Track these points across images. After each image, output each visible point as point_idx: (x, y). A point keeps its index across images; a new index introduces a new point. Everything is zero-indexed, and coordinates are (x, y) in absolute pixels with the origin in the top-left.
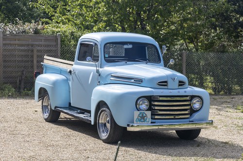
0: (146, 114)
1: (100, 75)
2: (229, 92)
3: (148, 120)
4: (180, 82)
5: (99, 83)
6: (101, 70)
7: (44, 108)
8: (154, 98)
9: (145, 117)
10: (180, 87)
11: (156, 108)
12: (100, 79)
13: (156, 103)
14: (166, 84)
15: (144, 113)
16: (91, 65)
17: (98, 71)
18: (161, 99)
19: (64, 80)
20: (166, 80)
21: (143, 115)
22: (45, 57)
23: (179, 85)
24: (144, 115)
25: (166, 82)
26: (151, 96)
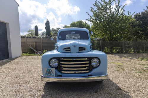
0: (51, 70)
2: (139, 52)
3: (53, 74)
4: (80, 48)
8: (61, 59)
9: (51, 72)
10: (80, 51)
11: (62, 66)
14: (69, 49)
15: (50, 69)
21: (49, 71)
24: (51, 71)
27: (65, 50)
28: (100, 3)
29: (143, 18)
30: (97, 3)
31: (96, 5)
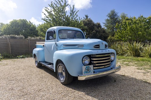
1: (57, 45)
5: (57, 50)
6: (57, 43)
7: (36, 62)
8: (92, 56)
9: (90, 69)
10: (106, 48)
11: (94, 62)
12: (57, 47)
13: (94, 59)
15: (89, 67)
16: (53, 41)
17: (56, 44)
18: (97, 56)
19: (42, 50)
21: (88, 68)
22: (37, 42)
25: (98, 45)
26: (90, 55)
27: (95, 47)
28: (55, 4)
29: (88, 24)
30: (52, 4)
31: (52, 6)
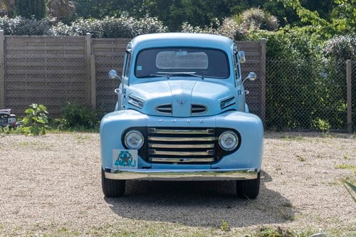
0: (130, 154)
1: (125, 97)
3: (133, 163)
6: (128, 89)
8: (151, 130)
9: (129, 158)
10: (194, 114)
12: (125, 103)
13: (153, 139)
14: (170, 109)
15: (127, 152)
17: (124, 91)
20: (170, 104)
23: (193, 112)
25: (170, 106)
27: (159, 111)
